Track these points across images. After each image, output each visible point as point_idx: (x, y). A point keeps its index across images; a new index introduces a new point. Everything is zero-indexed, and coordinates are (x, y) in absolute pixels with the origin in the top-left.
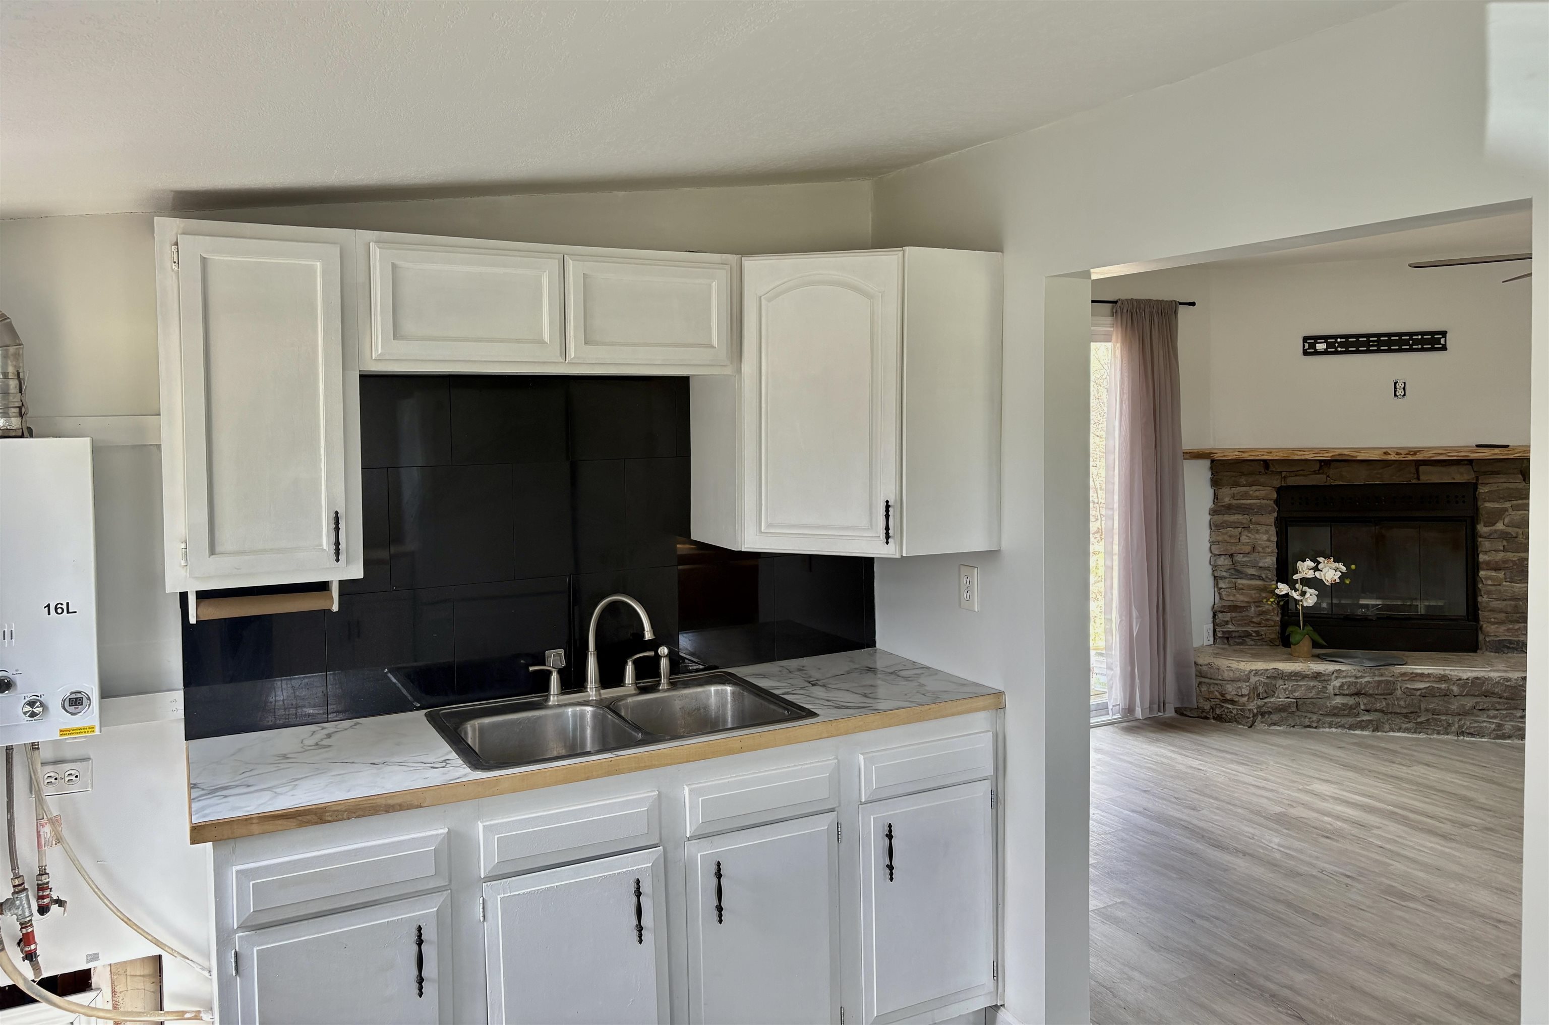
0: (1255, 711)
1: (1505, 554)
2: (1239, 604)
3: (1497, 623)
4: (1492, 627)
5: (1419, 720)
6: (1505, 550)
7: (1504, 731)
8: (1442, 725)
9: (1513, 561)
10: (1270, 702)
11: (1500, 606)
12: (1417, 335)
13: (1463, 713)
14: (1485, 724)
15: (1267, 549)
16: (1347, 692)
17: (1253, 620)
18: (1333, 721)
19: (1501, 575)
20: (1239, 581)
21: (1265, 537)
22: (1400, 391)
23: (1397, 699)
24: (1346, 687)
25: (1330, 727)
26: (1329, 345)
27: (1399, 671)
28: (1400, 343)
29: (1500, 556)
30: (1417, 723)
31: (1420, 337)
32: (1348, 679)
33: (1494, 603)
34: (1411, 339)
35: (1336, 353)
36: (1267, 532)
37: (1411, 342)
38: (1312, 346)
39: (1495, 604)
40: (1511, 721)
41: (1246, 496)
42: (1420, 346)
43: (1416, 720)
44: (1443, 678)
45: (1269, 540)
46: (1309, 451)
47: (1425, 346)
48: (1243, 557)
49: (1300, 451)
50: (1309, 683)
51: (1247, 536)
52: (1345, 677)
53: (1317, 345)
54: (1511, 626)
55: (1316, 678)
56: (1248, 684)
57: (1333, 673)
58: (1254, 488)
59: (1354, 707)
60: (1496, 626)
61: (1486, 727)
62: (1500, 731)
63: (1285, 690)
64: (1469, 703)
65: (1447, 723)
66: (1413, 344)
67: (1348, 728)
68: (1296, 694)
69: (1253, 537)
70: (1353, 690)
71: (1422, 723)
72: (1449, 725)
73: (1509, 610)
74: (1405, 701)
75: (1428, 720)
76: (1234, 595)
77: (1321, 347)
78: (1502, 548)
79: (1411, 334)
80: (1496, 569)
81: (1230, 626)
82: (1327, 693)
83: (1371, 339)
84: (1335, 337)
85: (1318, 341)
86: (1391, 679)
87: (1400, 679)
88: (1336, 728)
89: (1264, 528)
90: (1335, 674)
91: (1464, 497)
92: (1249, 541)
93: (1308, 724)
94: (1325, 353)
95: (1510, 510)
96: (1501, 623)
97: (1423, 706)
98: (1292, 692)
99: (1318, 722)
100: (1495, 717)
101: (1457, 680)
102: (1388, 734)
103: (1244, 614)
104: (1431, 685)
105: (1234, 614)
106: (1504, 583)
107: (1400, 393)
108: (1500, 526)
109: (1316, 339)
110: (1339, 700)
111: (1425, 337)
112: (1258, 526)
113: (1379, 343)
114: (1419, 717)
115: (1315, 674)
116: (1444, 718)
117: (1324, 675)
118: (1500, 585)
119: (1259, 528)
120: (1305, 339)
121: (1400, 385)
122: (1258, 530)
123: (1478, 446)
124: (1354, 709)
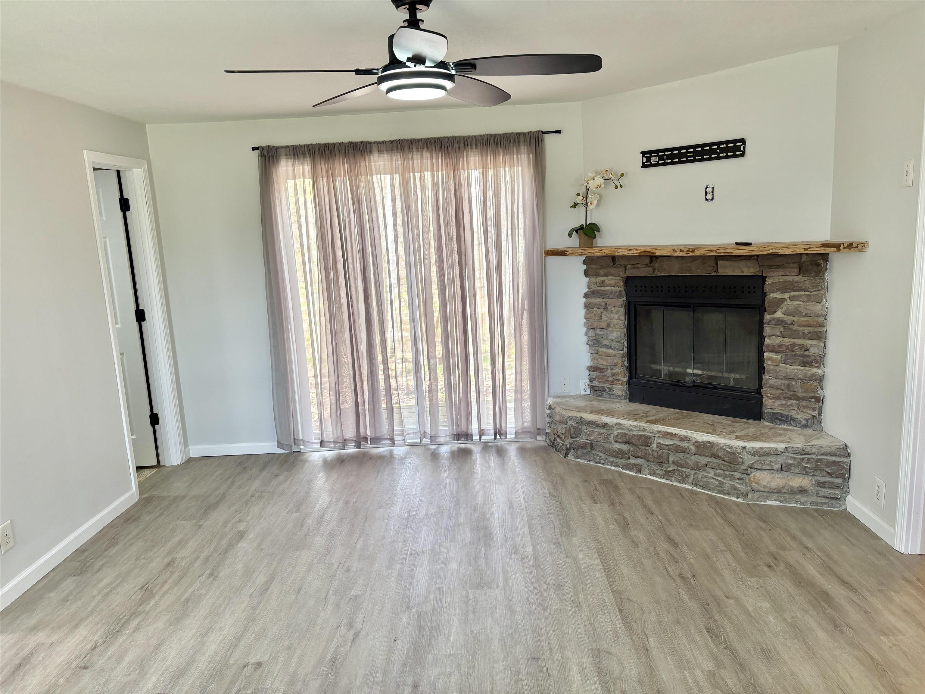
0: (568, 446)
1: (783, 339)
2: (600, 366)
3: (773, 398)
4: (770, 401)
5: (669, 469)
6: (782, 336)
7: (724, 489)
8: (682, 476)
9: (786, 346)
10: (576, 441)
11: (776, 384)
12: (723, 144)
13: (697, 467)
14: (712, 480)
15: (617, 326)
16: (620, 441)
17: (608, 379)
18: (613, 461)
19: (779, 357)
20: (601, 349)
21: (616, 316)
22: (709, 196)
23: (653, 451)
24: (620, 437)
25: (611, 465)
26: (661, 158)
27: (657, 429)
28: (711, 152)
29: (779, 340)
30: (666, 472)
31: (724, 146)
32: (623, 431)
33: (772, 380)
34: (719, 148)
35: (665, 164)
36: (618, 312)
37: (718, 151)
38: (648, 159)
39: (772, 382)
40: (731, 480)
41: (603, 283)
42: (724, 154)
43: (667, 469)
44: (685, 439)
45: (619, 319)
46: (625, 249)
47: (729, 154)
48: (601, 331)
49: (619, 249)
50: (600, 430)
51: (605, 315)
52: (622, 429)
53: (652, 158)
54: (784, 402)
55: (604, 427)
56: (566, 426)
57: (615, 425)
58: (610, 277)
59: (626, 452)
60: (773, 400)
61: (712, 482)
62: (722, 488)
63: (586, 433)
64: (703, 460)
65: (686, 474)
66: (720, 153)
67: (621, 468)
68: (591, 438)
69: (609, 316)
70: (624, 439)
71: (669, 471)
72: (687, 476)
73: (783, 388)
74: (658, 453)
75: (674, 470)
76: (597, 360)
77: (654, 160)
78: (778, 334)
79: (718, 144)
80: (776, 352)
81: (595, 382)
82: (609, 440)
83: (689, 150)
84: (664, 150)
85: (653, 155)
86: (651, 435)
87: (657, 435)
88: (615, 466)
89: (617, 309)
90: (617, 426)
91: (754, 288)
92: (607, 319)
93: (598, 460)
94: (658, 165)
95: (788, 300)
96: (778, 398)
97: (671, 459)
98: (590, 435)
99: (605, 460)
100: (720, 476)
101: (695, 442)
102: (646, 476)
103: (603, 374)
104: (675, 443)
105: (598, 374)
106: (781, 365)
107: (709, 197)
108: (779, 314)
109: (651, 152)
110: (617, 446)
111: (729, 145)
112: (612, 308)
113: (695, 154)
114: (669, 467)
115: (604, 424)
116: (684, 470)
117: (610, 426)
118: (777, 366)
119: (613, 309)
120: (643, 153)
121: (709, 190)
122: (612, 311)
123: (737, 244)
124: (626, 454)
